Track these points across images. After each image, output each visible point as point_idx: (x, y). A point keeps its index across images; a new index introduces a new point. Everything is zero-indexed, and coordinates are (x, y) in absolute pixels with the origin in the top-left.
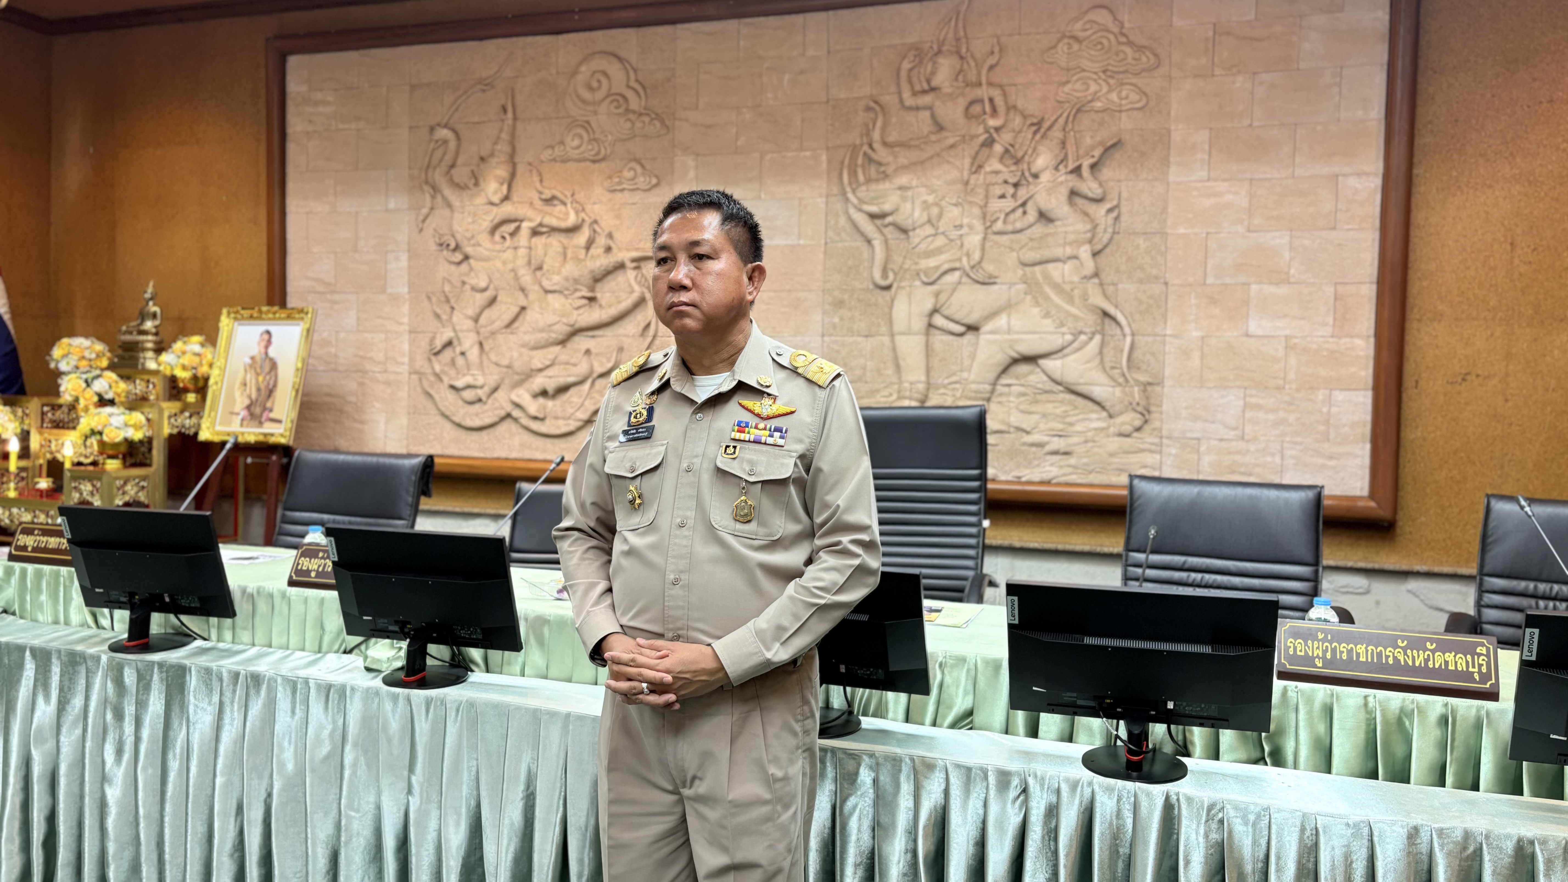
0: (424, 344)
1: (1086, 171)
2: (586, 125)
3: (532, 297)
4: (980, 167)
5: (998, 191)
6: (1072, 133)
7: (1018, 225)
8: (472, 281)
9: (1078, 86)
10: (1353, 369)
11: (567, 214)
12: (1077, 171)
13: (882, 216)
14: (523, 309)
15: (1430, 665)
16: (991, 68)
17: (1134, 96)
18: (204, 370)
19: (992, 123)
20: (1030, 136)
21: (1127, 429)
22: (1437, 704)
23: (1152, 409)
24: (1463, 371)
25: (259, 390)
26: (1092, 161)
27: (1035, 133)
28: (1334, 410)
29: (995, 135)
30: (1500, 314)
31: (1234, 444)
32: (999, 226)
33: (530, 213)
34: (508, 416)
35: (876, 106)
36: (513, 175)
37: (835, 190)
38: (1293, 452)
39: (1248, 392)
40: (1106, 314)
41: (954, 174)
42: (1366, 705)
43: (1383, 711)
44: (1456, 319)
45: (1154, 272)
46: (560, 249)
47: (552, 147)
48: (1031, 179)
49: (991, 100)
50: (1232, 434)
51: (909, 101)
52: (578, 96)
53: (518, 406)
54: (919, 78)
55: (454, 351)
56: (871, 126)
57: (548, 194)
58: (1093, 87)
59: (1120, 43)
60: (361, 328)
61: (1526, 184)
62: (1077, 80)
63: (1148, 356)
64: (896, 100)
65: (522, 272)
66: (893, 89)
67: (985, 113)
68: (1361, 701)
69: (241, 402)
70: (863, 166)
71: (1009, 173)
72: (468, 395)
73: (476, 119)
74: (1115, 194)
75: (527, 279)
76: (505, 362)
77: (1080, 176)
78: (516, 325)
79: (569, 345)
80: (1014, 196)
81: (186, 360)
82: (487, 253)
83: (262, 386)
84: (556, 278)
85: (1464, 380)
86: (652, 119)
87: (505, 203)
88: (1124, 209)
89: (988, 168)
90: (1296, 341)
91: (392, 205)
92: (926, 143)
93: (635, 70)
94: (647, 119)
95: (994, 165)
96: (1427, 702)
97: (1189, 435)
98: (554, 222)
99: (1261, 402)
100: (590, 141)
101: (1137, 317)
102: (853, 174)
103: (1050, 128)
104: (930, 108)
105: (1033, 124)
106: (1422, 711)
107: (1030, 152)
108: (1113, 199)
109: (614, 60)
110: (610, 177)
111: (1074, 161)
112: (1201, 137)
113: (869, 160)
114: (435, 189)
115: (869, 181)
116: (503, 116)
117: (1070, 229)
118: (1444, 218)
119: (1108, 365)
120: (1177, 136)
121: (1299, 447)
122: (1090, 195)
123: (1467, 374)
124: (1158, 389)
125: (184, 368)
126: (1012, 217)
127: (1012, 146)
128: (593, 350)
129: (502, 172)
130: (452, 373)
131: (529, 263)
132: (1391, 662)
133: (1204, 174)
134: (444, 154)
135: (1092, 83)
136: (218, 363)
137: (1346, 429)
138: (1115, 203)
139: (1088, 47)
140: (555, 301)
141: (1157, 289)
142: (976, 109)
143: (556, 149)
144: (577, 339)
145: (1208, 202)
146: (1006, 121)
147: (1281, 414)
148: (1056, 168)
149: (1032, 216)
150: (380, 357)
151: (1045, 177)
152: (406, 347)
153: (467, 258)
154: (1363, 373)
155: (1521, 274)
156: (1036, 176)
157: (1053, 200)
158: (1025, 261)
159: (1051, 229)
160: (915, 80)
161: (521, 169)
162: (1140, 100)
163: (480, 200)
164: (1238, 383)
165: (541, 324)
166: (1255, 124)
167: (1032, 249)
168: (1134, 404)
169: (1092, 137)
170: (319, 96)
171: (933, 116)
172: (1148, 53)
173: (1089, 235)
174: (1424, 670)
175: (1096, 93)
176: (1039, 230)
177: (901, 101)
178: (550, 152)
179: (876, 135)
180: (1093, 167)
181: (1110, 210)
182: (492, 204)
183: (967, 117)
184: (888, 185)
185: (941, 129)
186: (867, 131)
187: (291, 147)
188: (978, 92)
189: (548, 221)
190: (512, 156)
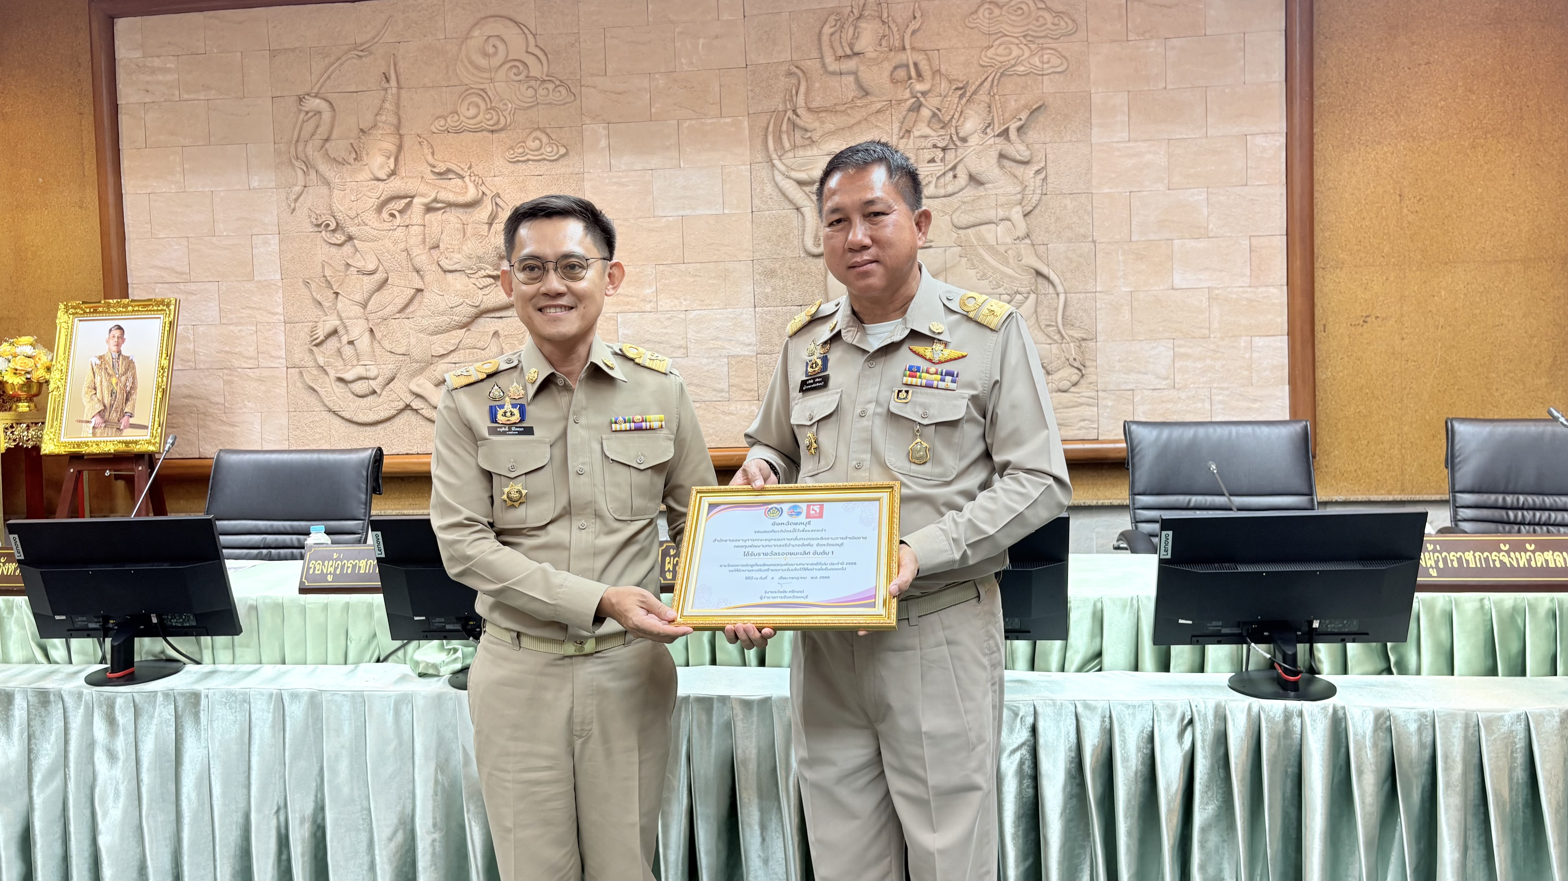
0: (304, 335)
1: (1013, 134)
2: (483, 94)
3: (428, 278)
4: (908, 132)
5: (928, 155)
6: (997, 97)
7: (950, 189)
8: (358, 262)
9: (1001, 50)
10: (1270, 317)
11: (466, 188)
12: (1005, 133)
14: (419, 290)
15: (1533, 564)
16: (914, 32)
17: (1055, 61)
18: (39, 374)
19: (919, 87)
20: (956, 100)
21: (1065, 384)
22: (1545, 599)
23: (1088, 364)
24: (1364, 315)
25: (112, 393)
26: (1019, 124)
27: (961, 97)
28: (1255, 355)
29: (922, 99)
30: (1393, 260)
31: (1166, 392)
32: (931, 190)
33: (423, 188)
34: (408, 407)
35: (798, 72)
36: (400, 148)
37: (760, 157)
38: (1220, 397)
39: (1176, 342)
40: (1039, 273)
42: (1482, 607)
43: (1499, 612)
44: (1355, 266)
45: (1082, 230)
46: (459, 226)
47: (445, 118)
48: (958, 143)
49: (916, 65)
50: (1163, 384)
51: (833, 66)
52: (471, 62)
53: (418, 396)
54: (841, 42)
55: (340, 341)
56: (794, 92)
57: (441, 168)
59: (1039, 9)
60: (224, 321)
61: (1410, 139)
62: (1000, 45)
63: (1081, 313)
64: (819, 65)
65: (415, 252)
66: (815, 54)
67: (910, 78)
68: (1477, 605)
69: (90, 408)
70: (787, 132)
71: (937, 137)
72: (359, 387)
73: (353, 88)
74: (1041, 155)
75: (422, 258)
76: (402, 350)
77: (1008, 139)
78: (410, 309)
79: (474, 328)
80: (943, 160)
81: (18, 363)
82: (375, 232)
83: (117, 389)
84: (457, 256)
85: (1365, 322)
86: (557, 87)
87: (393, 177)
88: (1051, 170)
89: (917, 133)
90: (1217, 292)
91: (255, 184)
92: (852, 108)
93: (534, 36)
94: (551, 86)
95: (923, 129)
96: (1536, 599)
97: (1123, 387)
98: (452, 198)
99: (1189, 351)
100: (488, 109)
101: (1068, 275)
102: (779, 140)
103: (975, 92)
104: (855, 73)
105: (957, 89)
106: (1533, 608)
107: (956, 116)
108: (1039, 162)
109: (511, 24)
110: (512, 148)
111: (1000, 124)
112: (1121, 99)
113: (794, 126)
114: (308, 165)
115: (794, 147)
116: (387, 85)
117: (1000, 191)
118: (1341, 174)
119: (1043, 324)
120: (1096, 99)
121: (1227, 392)
122: (1018, 157)
123: (1367, 317)
124: (1092, 344)
125: (16, 372)
126: (942, 180)
127: (938, 109)
128: (501, 332)
129: (389, 145)
130: (339, 364)
131: (424, 241)
132: (1498, 565)
133: (1125, 135)
134: (317, 127)
135: (1013, 47)
136: (57, 366)
137: (1266, 373)
138: (1042, 164)
139: (1009, 13)
140: (457, 282)
141: (1086, 247)
142: (901, 74)
143: (449, 120)
144: (481, 321)
145: (1130, 162)
146: (932, 86)
147: (1208, 362)
148: (984, 132)
149: (963, 179)
150: (251, 351)
151: (973, 141)
152: (282, 338)
153: (350, 238)
154: (1279, 320)
155: (1409, 223)
156: (964, 140)
157: (983, 163)
158: (959, 224)
159: (981, 191)
160: (837, 44)
161: (408, 142)
162: (1062, 64)
163: (365, 175)
164: (1167, 335)
165: (442, 306)
166: (1168, 87)
167: (964, 212)
168: (1071, 360)
169: (1016, 100)
170: (157, 62)
171: (857, 81)
172: (1066, 19)
173: (1019, 196)
174: (1529, 570)
175: (1019, 57)
176: (971, 192)
177: (824, 65)
178: (442, 122)
179: (801, 100)
180: (1019, 129)
181: (1038, 172)
182: (378, 180)
183: (894, 81)
184: (816, 151)
185: (867, 94)
186: (790, 96)
187: (124, 121)
188: (902, 57)
189: (444, 196)
190: (398, 127)
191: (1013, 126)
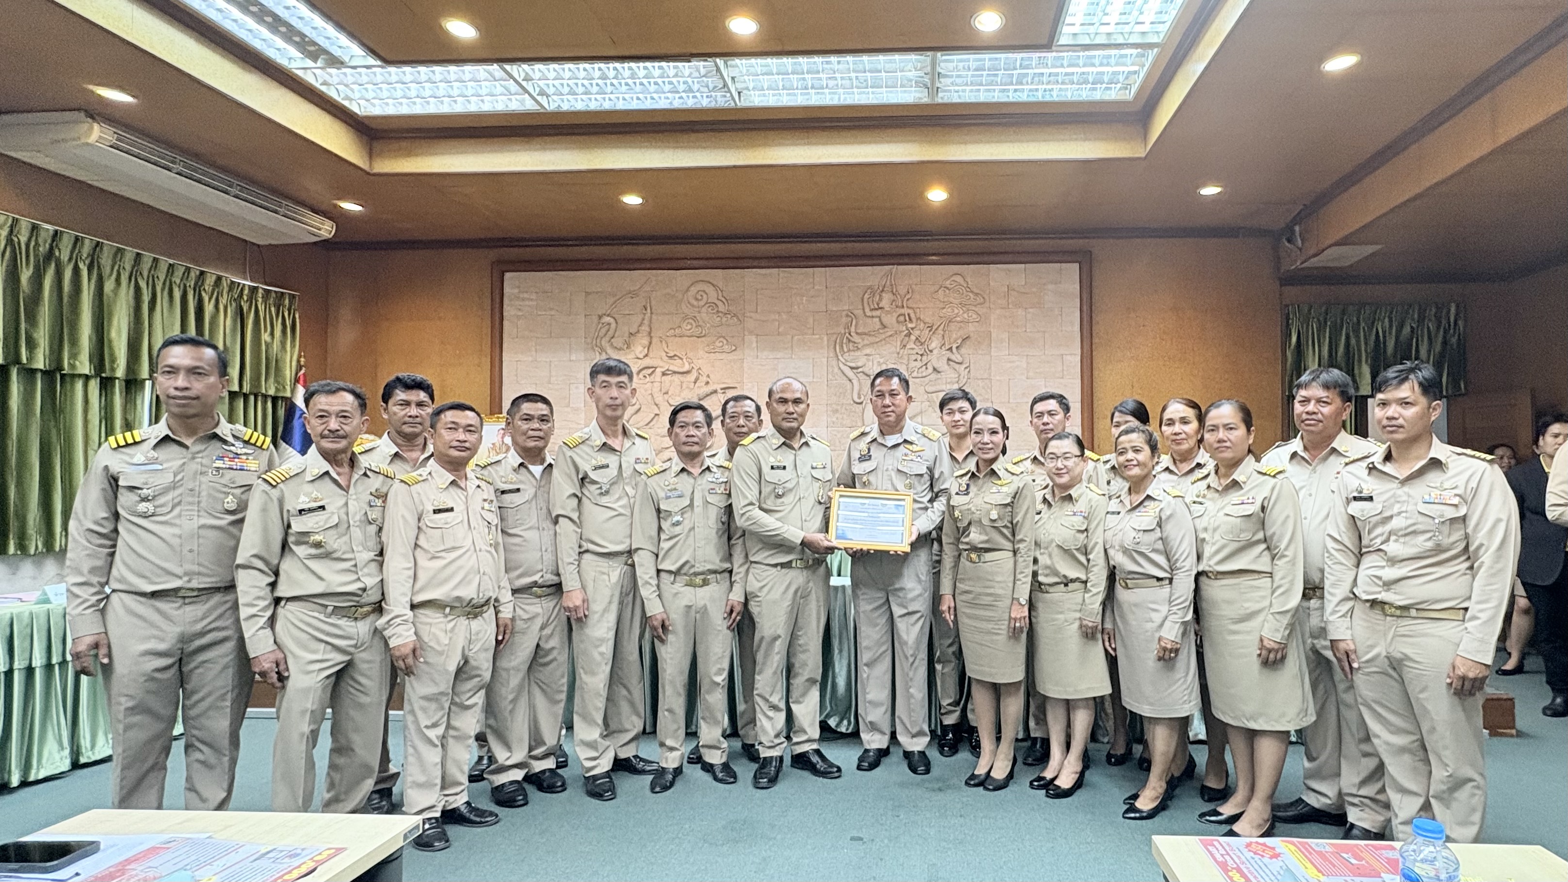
1: (954, 350)
2: (694, 318)
4: (905, 346)
5: (914, 357)
6: (947, 332)
7: (924, 374)
9: (949, 310)
11: (683, 364)
12: (950, 349)
13: (857, 368)
14: (657, 415)
16: (908, 299)
17: (975, 316)
19: (910, 325)
20: (928, 332)
26: (957, 345)
27: (930, 331)
29: (911, 331)
32: (915, 374)
33: (661, 364)
35: (851, 315)
36: (650, 343)
37: (832, 355)
41: (893, 349)
46: (680, 383)
47: (675, 330)
48: (928, 353)
49: (909, 315)
51: (869, 313)
52: (689, 303)
54: (873, 303)
56: (849, 325)
57: (671, 354)
58: (956, 311)
59: (967, 292)
61: (1136, 360)
62: (949, 308)
64: (861, 312)
65: (656, 395)
66: (860, 307)
67: (906, 321)
70: (846, 344)
71: (918, 349)
73: (628, 313)
74: (968, 360)
77: (952, 352)
80: (921, 360)
86: (732, 316)
87: (646, 358)
88: (972, 367)
89: (908, 347)
91: (573, 357)
92: (878, 334)
93: (722, 291)
94: (729, 317)
95: (911, 345)
98: (676, 369)
100: (697, 326)
102: (842, 347)
103: (937, 329)
104: (879, 317)
105: (929, 327)
107: (928, 340)
108: (967, 363)
109: (709, 285)
110: (708, 346)
111: (948, 344)
112: (1005, 336)
113: (849, 341)
114: (602, 349)
115: (849, 351)
116: (645, 312)
117: (948, 376)
120: (994, 335)
122: (957, 361)
126: (920, 370)
127: (919, 337)
129: (646, 342)
131: (661, 390)
133: (1007, 352)
134: (608, 331)
135: (955, 309)
142: (902, 318)
143: (677, 330)
145: (1009, 365)
146: (916, 325)
148: (941, 348)
149: (930, 370)
151: (935, 352)
156: (931, 351)
159: (939, 376)
160: (871, 303)
161: (654, 340)
162: (977, 318)
163: (631, 356)
166: (1028, 331)
169: (956, 334)
170: (526, 295)
171: (881, 321)
172: (980, 297)
173: (957, 379)
175: (957, 314)
176: (934, 376)
177: (864, 313)
179: (853, 329)
180: (957, 348)
181: (966, 368)
182: (639, 358)
183: (898, 322)
184: (858, 353)
185: (885, 327)
186: (848, 327)
187: (506, 323)
188: (902, 311)
189: (672, 368)
190: (650, 333)
191: (954, 346)
